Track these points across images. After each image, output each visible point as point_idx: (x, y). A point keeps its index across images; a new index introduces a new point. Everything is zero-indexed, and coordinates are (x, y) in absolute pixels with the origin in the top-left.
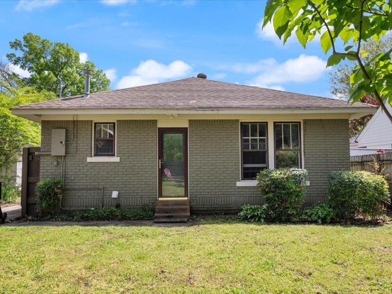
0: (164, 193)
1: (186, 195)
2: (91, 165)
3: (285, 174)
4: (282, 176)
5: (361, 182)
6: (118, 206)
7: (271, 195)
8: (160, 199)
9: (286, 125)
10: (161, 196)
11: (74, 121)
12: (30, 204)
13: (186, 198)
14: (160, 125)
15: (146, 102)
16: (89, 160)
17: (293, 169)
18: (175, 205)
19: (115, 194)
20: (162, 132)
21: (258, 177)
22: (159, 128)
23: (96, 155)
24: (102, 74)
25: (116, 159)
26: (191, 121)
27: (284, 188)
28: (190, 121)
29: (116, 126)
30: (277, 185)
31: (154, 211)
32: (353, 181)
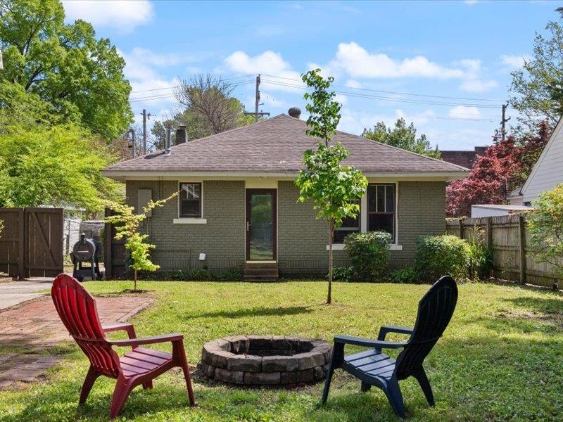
0: (251, 257)
1: (275, 259)
2: (177, 227)
3: (369, 237)
4: (366, 239)
5: (440, 246)
6: (206, 268)
7: (356, 257)
8: (248, 262)
9: (381, 186)
10: (248, 259)
11: (160, 181)
12: (116, 266)
13: (275, 262)
14: (249, 186)
15: (235, 162)
16: (176, 221)
17: (377, 233)
18: (264, 268)
19: (202, 257)
20: (250, 192)
21: (345, 240)
22: (247, 189)
23: (181, 217)
24: (107, 47)
25: (203, 221)
26: (280, 183)
27: (368, 251)
28: (279, 181)
29: (202, 186)
30: (362, 247)
31: (243, 273)
32: (433, 245)
